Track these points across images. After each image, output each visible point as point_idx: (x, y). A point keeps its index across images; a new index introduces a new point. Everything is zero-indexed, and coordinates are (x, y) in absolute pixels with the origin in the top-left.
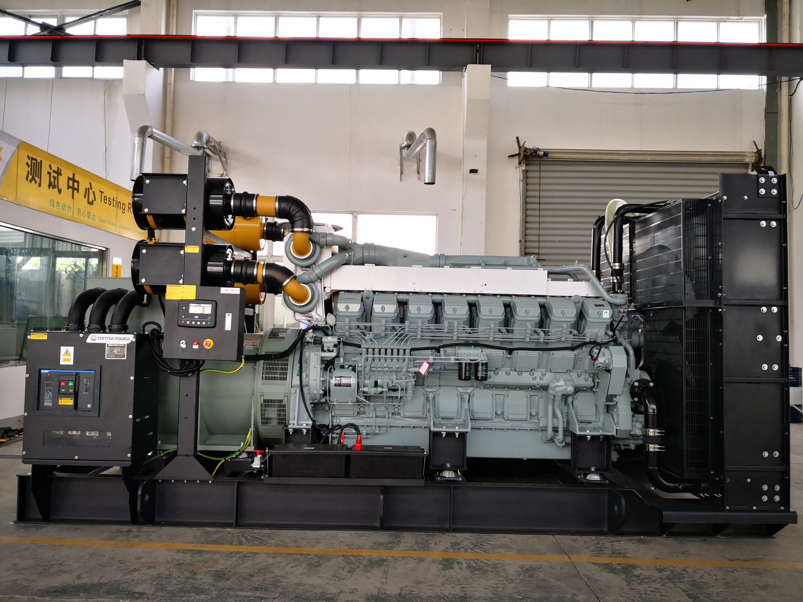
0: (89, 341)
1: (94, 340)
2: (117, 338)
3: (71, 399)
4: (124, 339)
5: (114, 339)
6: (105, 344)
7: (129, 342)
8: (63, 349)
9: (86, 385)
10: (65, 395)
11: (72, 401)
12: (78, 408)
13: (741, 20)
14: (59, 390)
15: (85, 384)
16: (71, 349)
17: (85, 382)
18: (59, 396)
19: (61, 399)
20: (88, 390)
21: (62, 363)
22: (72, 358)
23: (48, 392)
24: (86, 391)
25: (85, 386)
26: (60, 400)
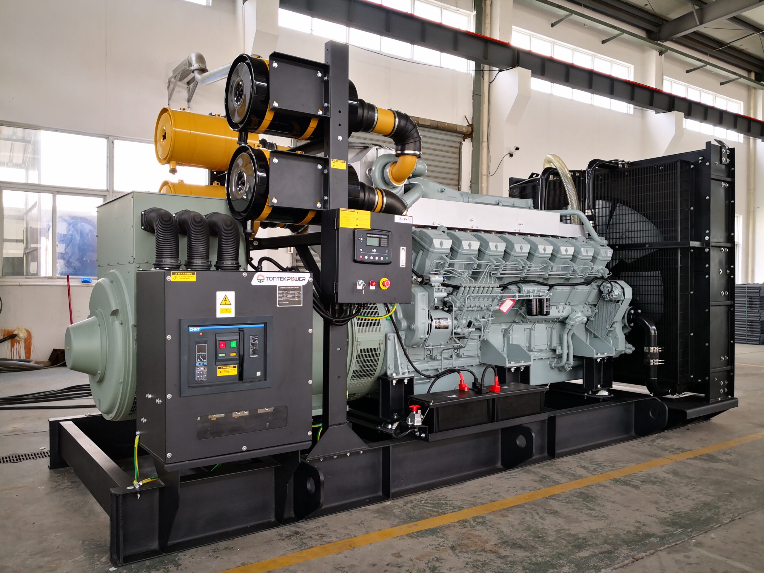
0: (255, 282)
1: (261, 281)
2: (290, 278)
3: (235, 367)
4: (299, 279)
5: (286, 279)
6: (276, 286)
7: (305, 283)
8: (220, 295)
9: (254, 344)
10: (227, 361)
11: (236, 369)
12: (244, 378)
13: (457, 12)
14: (216, 355)
15: (252, 344)
16: (231, 295)
17: (252, 341)
18: (217, 363)
19: (220, 368)
20: (256, 352)
21: (219, 315)
22: (232, 307)
23: (201, 360)
24: (254, 354)
25: (252, 346)
26: (218, 370)
